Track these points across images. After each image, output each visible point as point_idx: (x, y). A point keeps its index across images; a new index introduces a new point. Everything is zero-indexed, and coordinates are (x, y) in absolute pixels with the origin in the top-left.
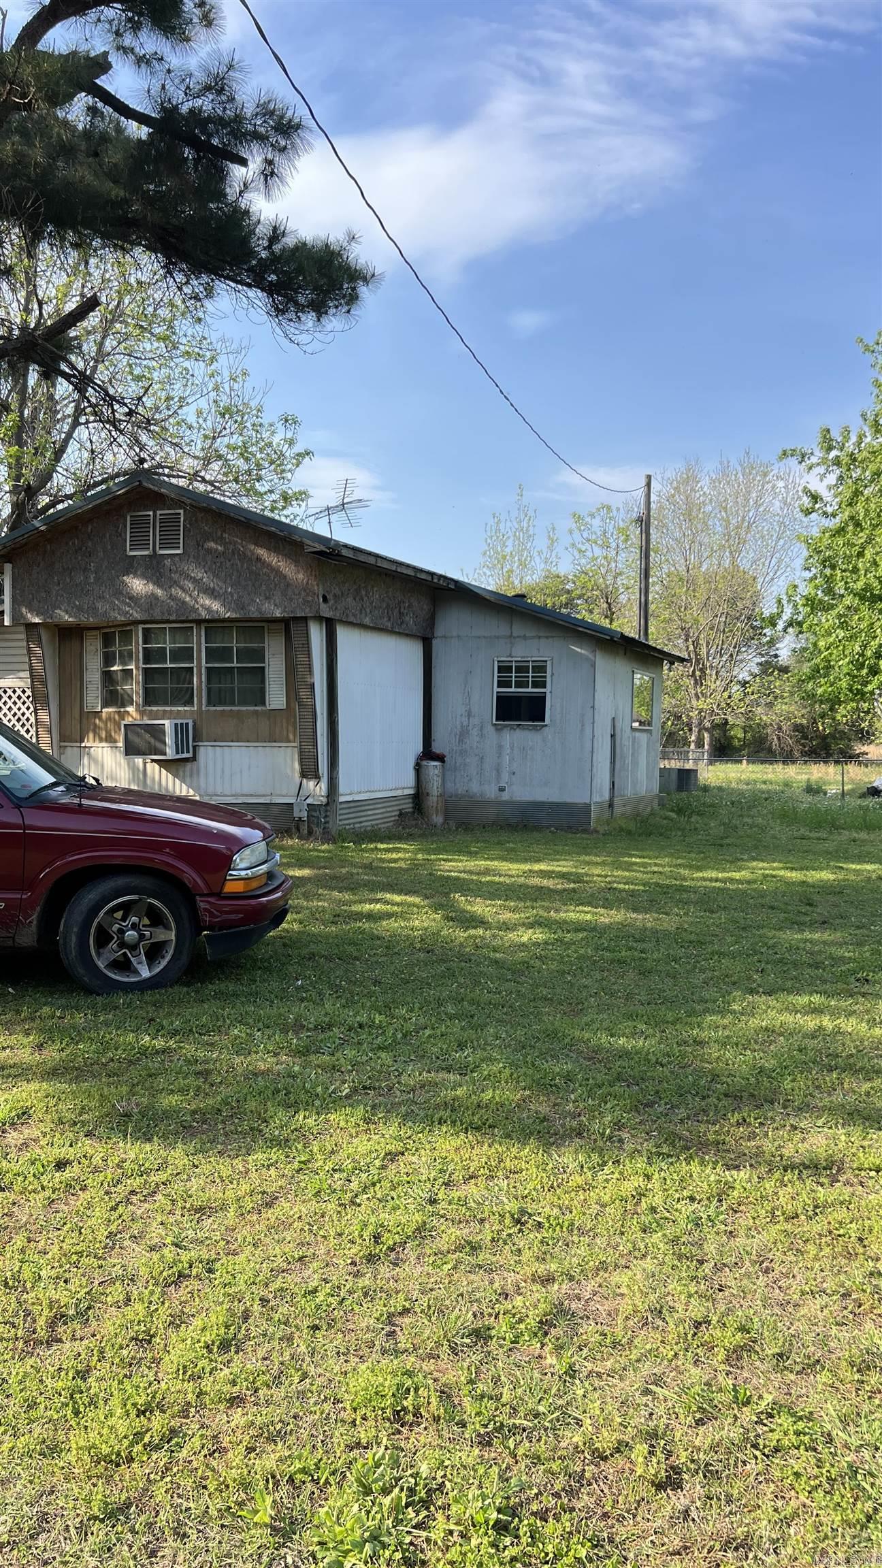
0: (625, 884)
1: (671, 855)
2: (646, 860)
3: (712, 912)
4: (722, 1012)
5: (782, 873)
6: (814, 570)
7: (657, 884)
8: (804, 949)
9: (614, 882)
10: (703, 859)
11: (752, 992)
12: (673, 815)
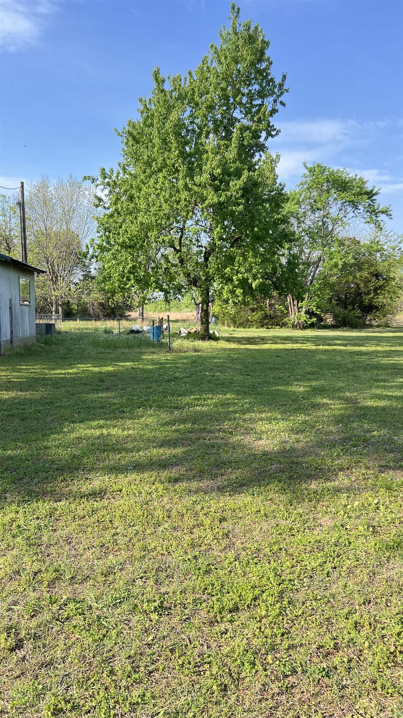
0: (17, 379)
1: (40, 364)
2: (28, 367)
3: (58, 388)
4: (59, 433)
5: (91, 369)
6: (101, 233)
7: (33, 378)
8: (98, 401)
9: (11, 378)
10: (56, 365)
11: (73, 422)
12: (43, 345)
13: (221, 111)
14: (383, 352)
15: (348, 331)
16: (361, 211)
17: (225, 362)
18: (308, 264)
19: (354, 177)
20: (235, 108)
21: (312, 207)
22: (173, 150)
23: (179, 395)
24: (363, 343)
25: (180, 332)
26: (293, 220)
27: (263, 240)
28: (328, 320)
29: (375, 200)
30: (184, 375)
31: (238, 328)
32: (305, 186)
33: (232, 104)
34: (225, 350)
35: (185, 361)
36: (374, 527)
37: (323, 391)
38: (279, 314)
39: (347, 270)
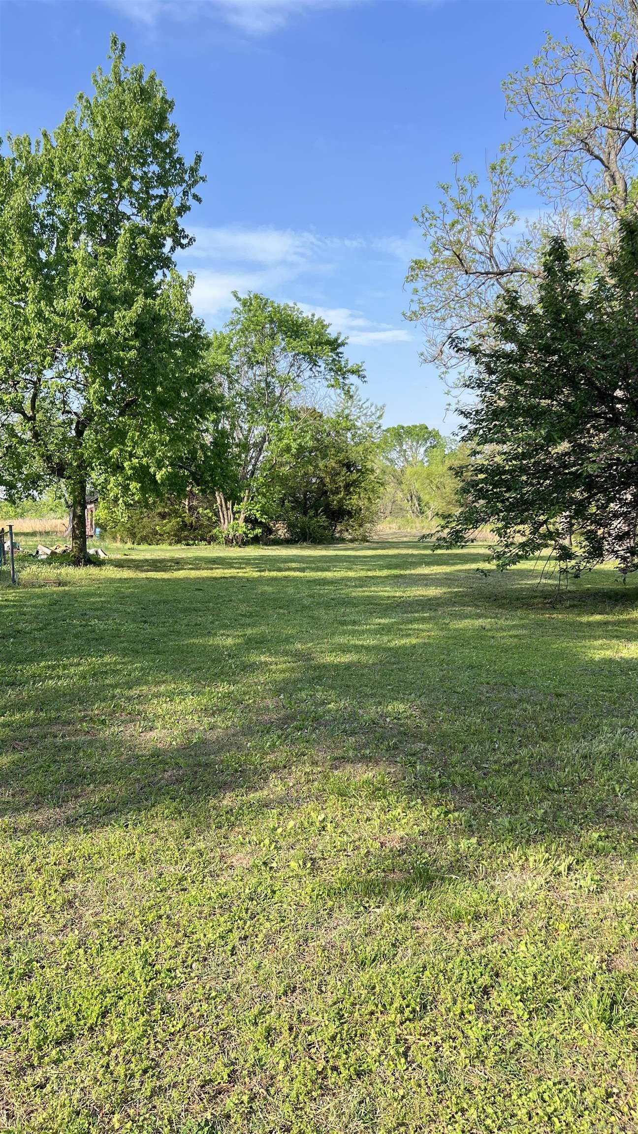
13: (97, 199)
14: (355, 579)
15: (309, 548)
16: (322, 369)
17: (109, 602)
18: (245, 446)
19: (310, 317)
20: (122, 198)
21: (250, 358)
22: (17, 254)
23: (21, 662)
24: (329, 567)
25: (38, 552)
26: (219, 378)
27: (171, 407)
28: (280, 532)
29: (341, 353)
30: (34, 625)
31: (139, 544)
32: (239, 327)
33: (117, 190)
34: (112, 581)
35: (40, 602)
36: (313, 860)
37: (261, 643)
38: (206, 523)
39: (305, 456)
